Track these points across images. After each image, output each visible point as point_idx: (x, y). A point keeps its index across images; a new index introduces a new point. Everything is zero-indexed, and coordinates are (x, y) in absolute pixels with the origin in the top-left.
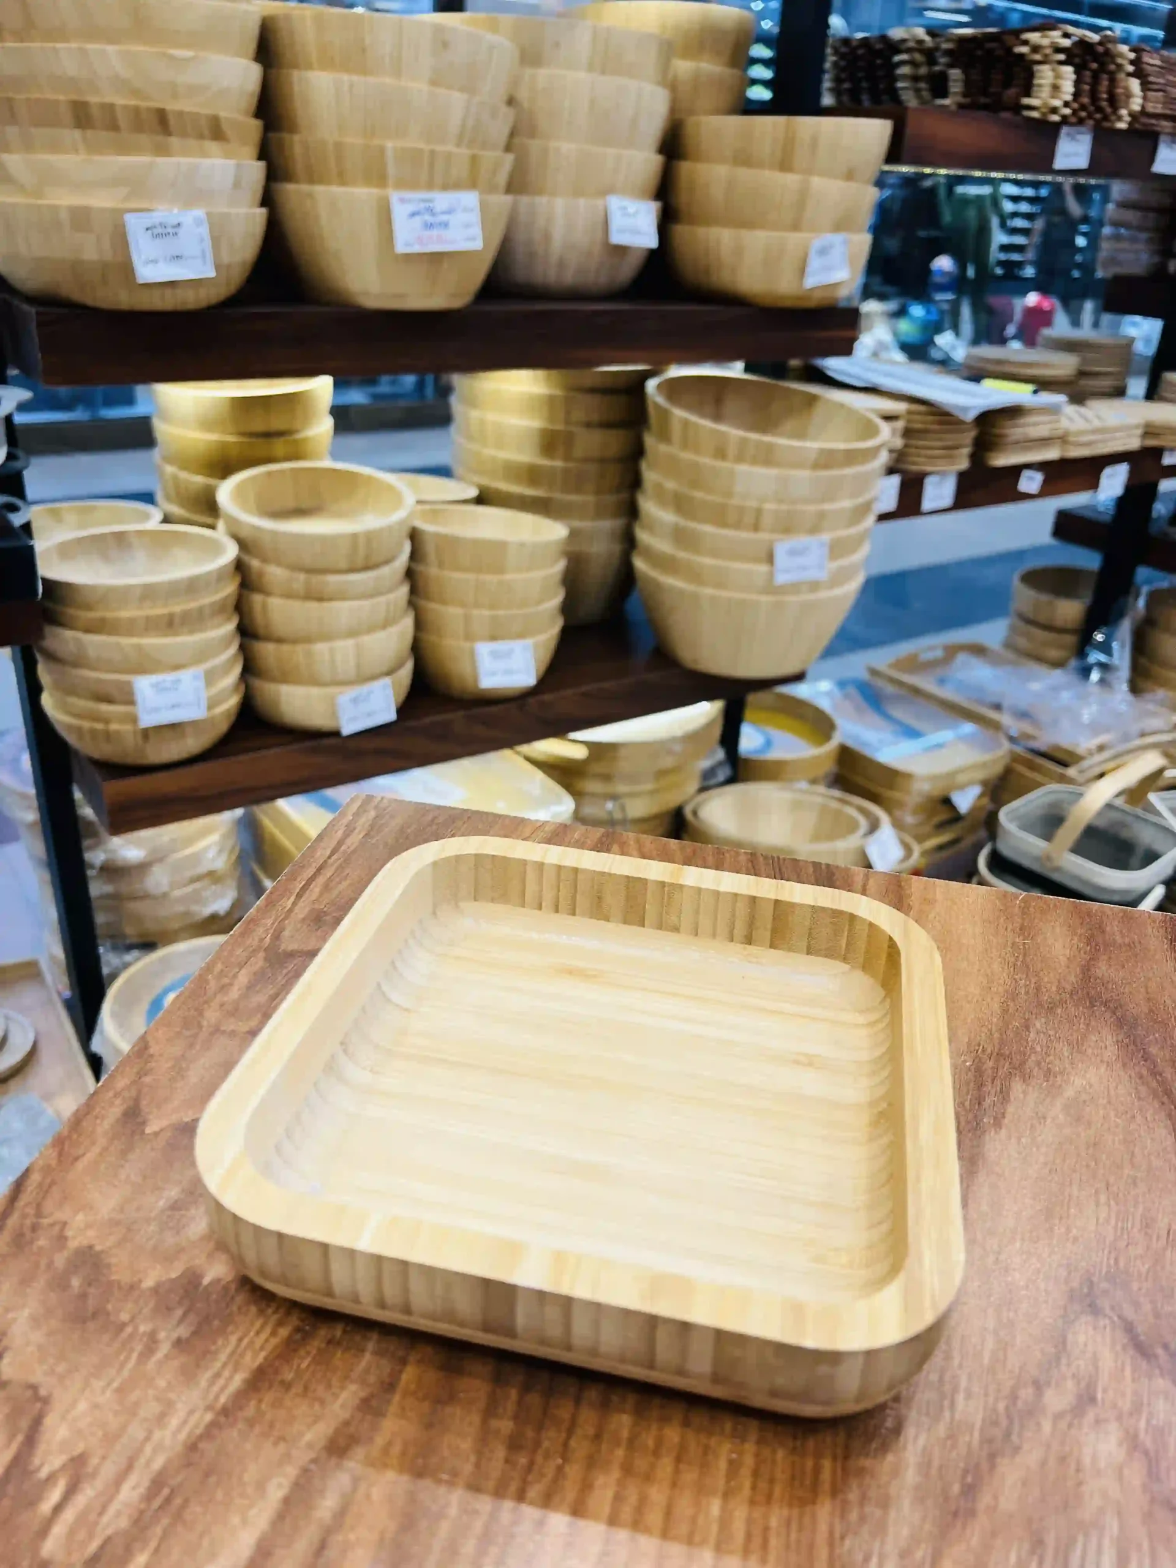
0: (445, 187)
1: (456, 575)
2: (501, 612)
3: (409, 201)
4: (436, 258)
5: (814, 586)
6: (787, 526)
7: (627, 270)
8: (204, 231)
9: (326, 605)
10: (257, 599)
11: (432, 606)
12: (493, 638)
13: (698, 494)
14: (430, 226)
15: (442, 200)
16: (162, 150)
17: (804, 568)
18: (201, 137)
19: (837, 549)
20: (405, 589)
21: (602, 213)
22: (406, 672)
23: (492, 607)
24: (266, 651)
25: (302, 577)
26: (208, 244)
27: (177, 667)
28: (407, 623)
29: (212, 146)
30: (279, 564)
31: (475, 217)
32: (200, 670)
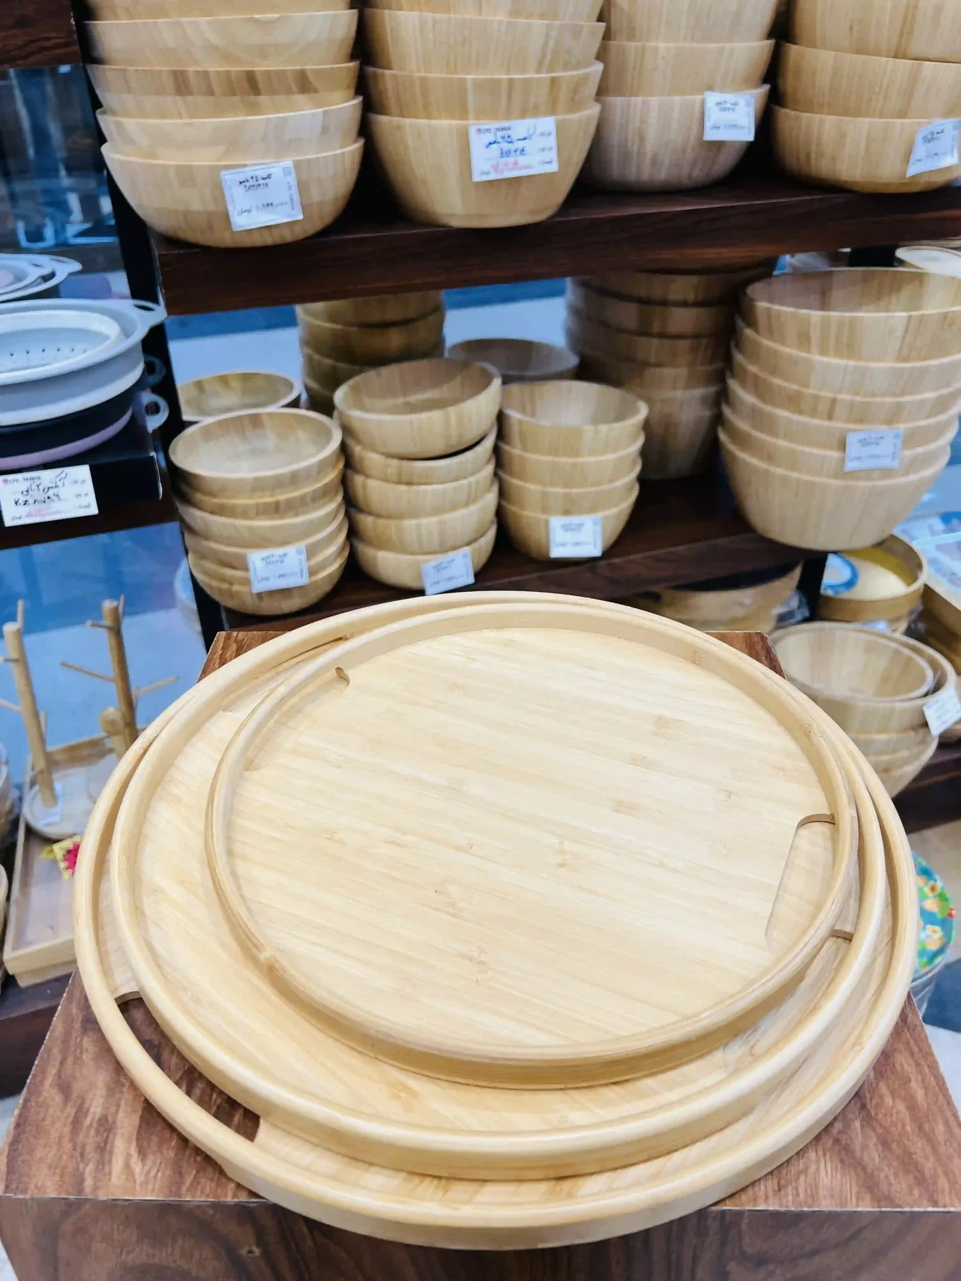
0: (523, 114)
1: (536, 457)
2: (575, 491)
3: (489, 130)
4: (514, 182)
5: (887, 473)
6: (861, 416)
7: (724, 163)
8: (292, 180)
9: (414, 488)
10: (358, 480)
11: (514, 482)
12: (567, 512)
13: (777, 381)
14: (504, 154)
15: (520, 127)
16: (254, 109)
17: (877, 456)
18: (289, 91)
19: (910, 440)
20: (490, 468)
21: (697, 110)
22: (489, 538)
23: (566, 486)
24: (366, 522)
25: (395, 462)
26: (295, 191)
27: (284, 543)
28: (491, 499)
29: (300, 98)
30: (375, 450)
31: (552, 141)
32: (302, 545)
